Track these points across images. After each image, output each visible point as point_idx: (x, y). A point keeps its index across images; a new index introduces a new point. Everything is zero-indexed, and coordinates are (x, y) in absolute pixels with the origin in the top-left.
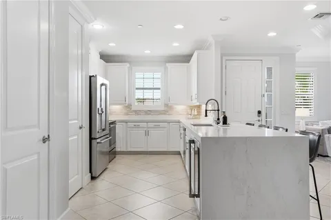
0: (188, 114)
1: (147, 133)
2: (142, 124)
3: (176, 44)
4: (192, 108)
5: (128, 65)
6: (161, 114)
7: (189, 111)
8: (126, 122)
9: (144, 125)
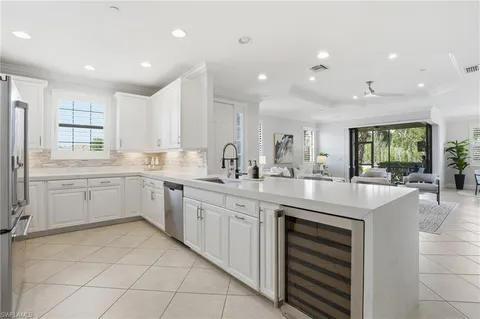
0: (144, 164)
1: (87, 196)
2: (77, 183)
3: (146, 65)
4: (150, 156)
5: (46, 83)
6: (104, 164)
7: (146, 160)
8: (45, 180)
9: (83, 182)
